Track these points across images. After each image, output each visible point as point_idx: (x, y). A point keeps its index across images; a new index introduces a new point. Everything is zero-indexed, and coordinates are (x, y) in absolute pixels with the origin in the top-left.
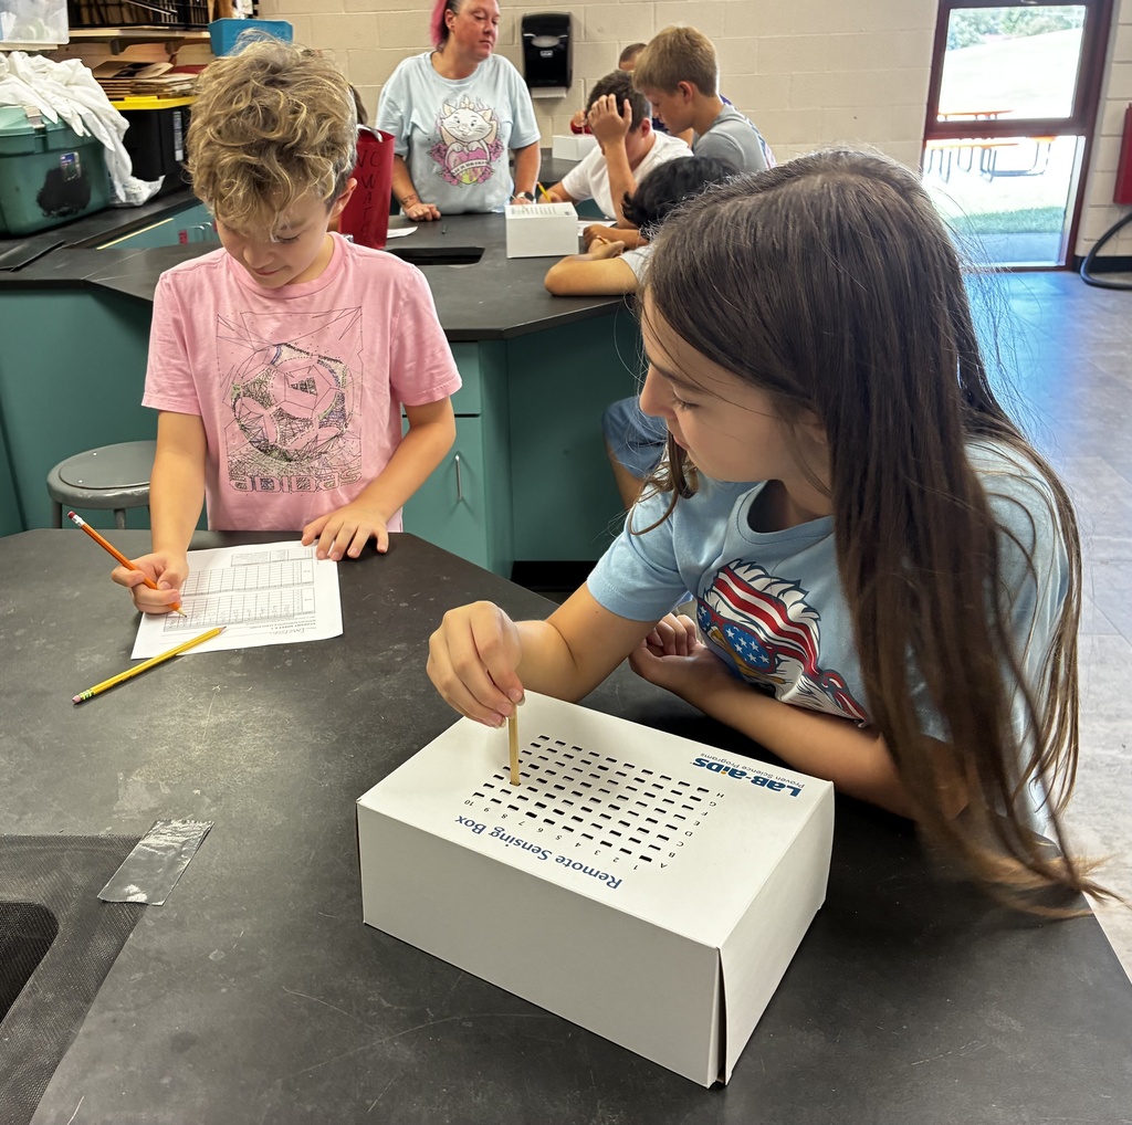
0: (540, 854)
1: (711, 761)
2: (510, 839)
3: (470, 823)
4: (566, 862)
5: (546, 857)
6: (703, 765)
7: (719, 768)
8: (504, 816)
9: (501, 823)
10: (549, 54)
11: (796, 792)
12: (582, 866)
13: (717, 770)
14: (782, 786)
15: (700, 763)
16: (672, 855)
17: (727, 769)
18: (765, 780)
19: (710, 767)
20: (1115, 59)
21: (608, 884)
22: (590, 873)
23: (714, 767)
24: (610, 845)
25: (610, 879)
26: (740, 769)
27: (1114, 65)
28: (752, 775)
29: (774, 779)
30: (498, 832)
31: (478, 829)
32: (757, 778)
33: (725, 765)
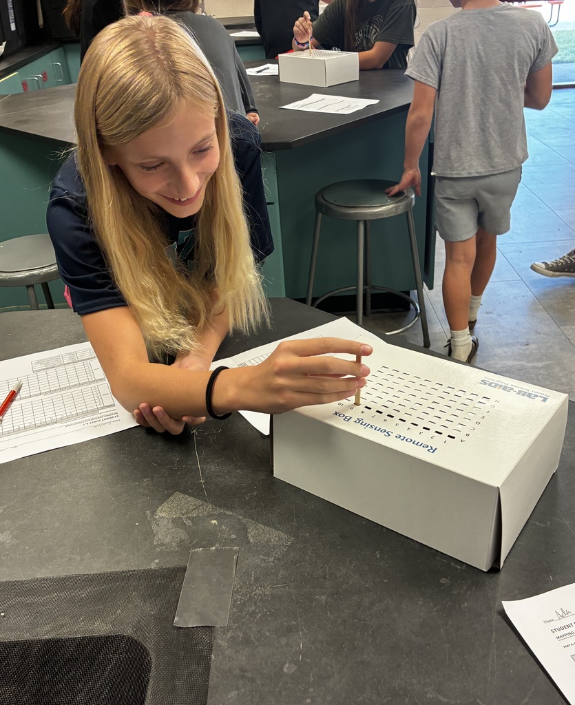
1: (491, 381)
2: (367, 425)
3: (342, 415)
4: (402, 438)
5: (389, 435)
6: (486, 384)
7: (496, 385)
8: (362, 412)
9: (361, 416)
11: (545, 400)
12: (411, 441)
13: (495, 387)
14: (536, 396)
15: (484, 382)
16: (468, 435)
17: (500, 386)
18: (525, 393)
19: (490, 385)
21: (428, 450)
22: (417, 444)
23: (493, 385)
24: (429, 429)
25: (429, 448)
26: (509, 386)
28: (517, 390)
29: (530, 392)
30: (359, 421)
31: (347, 419)
32: (520, 392)
33: (500, 384)
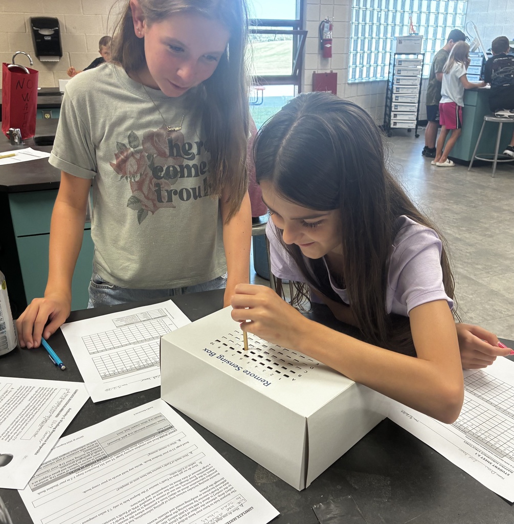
0: (237, 368)
2: (225, 360)
5: (239, 369)
10: (49, 38)
12: (254, 375)
20: (306, 52)
21: (264, 384)
22: (257, 379)
25: (266, 382)
27: (306, 55)
31: (212, 354)
